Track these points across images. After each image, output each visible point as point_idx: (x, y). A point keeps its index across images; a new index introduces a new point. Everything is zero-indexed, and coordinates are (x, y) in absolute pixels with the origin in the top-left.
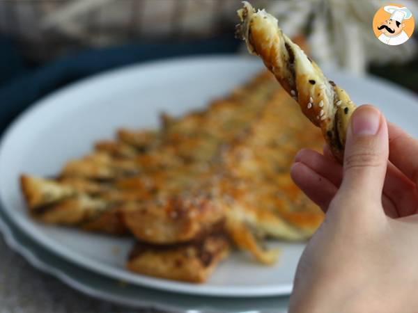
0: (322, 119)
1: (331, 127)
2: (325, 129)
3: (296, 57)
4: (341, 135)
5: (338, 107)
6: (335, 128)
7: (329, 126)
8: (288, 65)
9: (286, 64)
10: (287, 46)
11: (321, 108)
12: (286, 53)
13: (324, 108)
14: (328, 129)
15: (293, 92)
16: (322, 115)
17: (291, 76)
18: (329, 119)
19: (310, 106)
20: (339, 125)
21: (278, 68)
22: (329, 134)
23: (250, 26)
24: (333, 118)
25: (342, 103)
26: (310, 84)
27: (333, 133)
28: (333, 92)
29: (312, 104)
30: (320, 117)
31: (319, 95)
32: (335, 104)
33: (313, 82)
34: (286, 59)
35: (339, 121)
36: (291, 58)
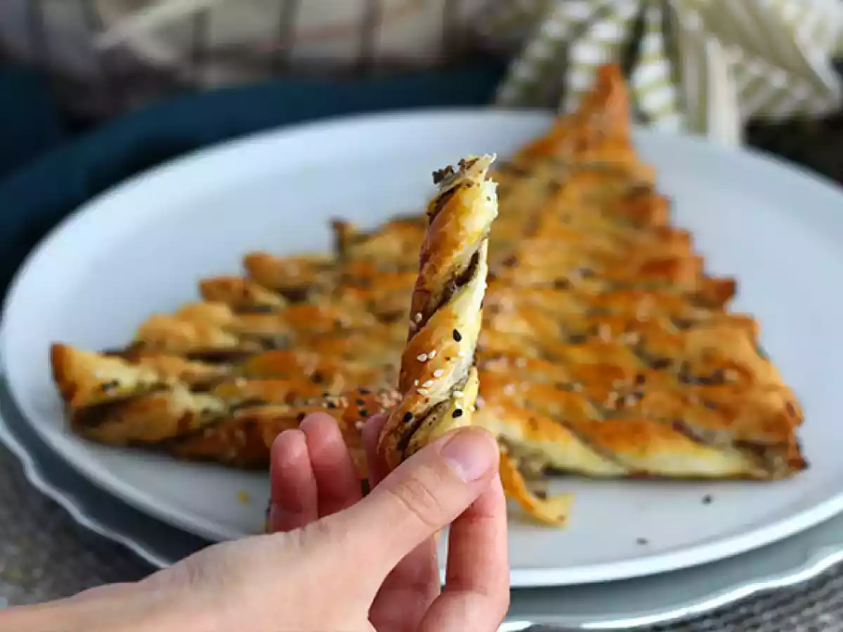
0: (420, 391)
1: (420, 411)
2: (410, 407)
3: (471, 284)
4: (419, 435)
5: (451, 396)
6: (421, 419)
7: (419, 408)
8: (450, 281)
9: (449, 278)
10: (475, 258)
11: (432, 376)
12: (465, 265)
13: (437, 381)
14: (412, 410)
15: (420, 316)
16: (424, 385)
17: (439, 298)
18: (427, 400)
19: (422, 358)
20: (430, 419)
21: (434, 270)
22: (408, 416)
23: (459, 186)
24: (432, 403)
25: (461, 398)
26: (451, 334)
27: (413, 420)
28: (466, 373)
29: (428, 360)
30: (420, 386)
31: (448, 359)
32: (452, 389)
33: (457, 337)
34: (457, 273)
35: (435, 415)
36: (464, 279)
